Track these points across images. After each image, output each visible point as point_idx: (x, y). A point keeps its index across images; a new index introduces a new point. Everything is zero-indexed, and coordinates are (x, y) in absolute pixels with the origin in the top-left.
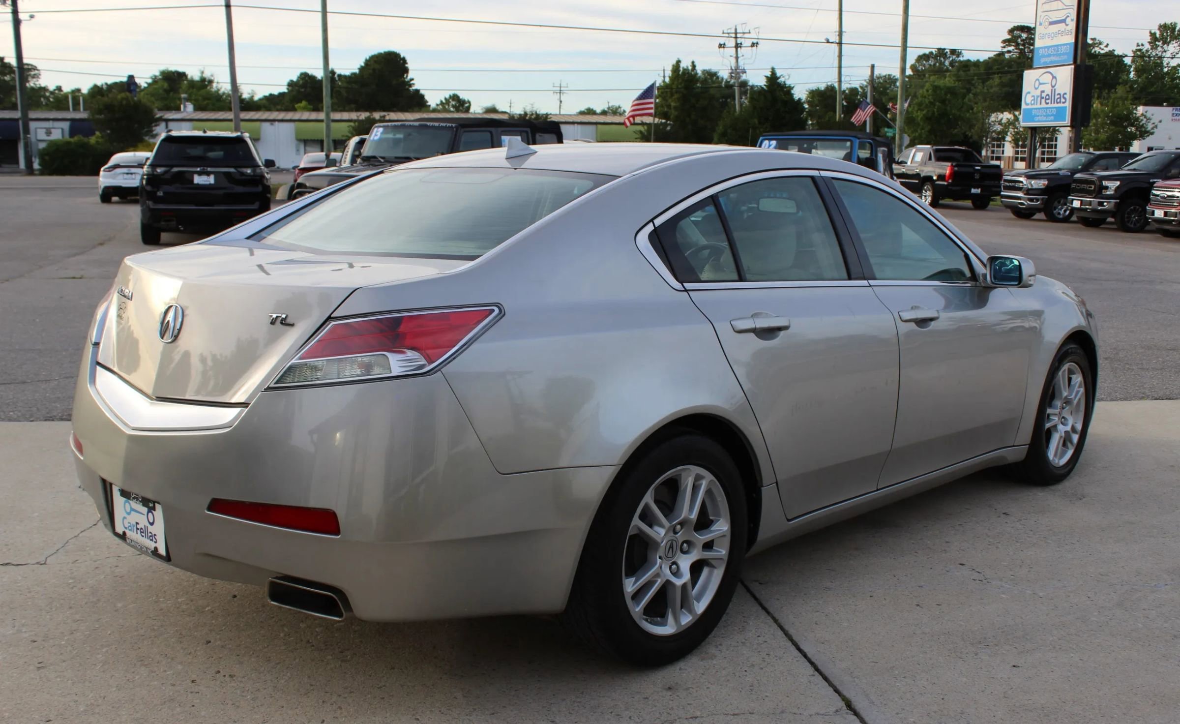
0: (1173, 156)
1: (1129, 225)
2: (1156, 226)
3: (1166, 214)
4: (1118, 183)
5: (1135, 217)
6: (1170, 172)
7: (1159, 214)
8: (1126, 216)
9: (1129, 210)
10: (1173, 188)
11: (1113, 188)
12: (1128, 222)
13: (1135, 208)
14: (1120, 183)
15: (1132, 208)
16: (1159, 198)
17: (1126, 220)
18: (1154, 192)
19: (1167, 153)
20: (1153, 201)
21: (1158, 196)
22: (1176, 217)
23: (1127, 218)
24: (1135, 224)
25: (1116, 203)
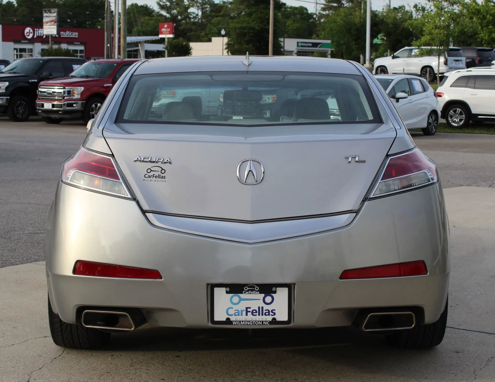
0: (41, 62)
1: (18, 116)
2: (44, 115)
3: (53, 106)
4: (7, 83)
5: (21, 109)
6: (42, 74)
7: (48, 106)
8: (15, 109)
9: (17, 104)
10: (53, 86)
11: (4, 88)
12: (17, 113)
13: (21, 103)
14: (9, 83)
15: (19, 102)
16: (46, 94)
17: (16, 112)
18: (40, 89)
19: (35, 60)
20: (40, 96)
21: (45, 92)
22: (62, 108)
23: (17, 110)
24: (22, 115)
25: (7, 99)
